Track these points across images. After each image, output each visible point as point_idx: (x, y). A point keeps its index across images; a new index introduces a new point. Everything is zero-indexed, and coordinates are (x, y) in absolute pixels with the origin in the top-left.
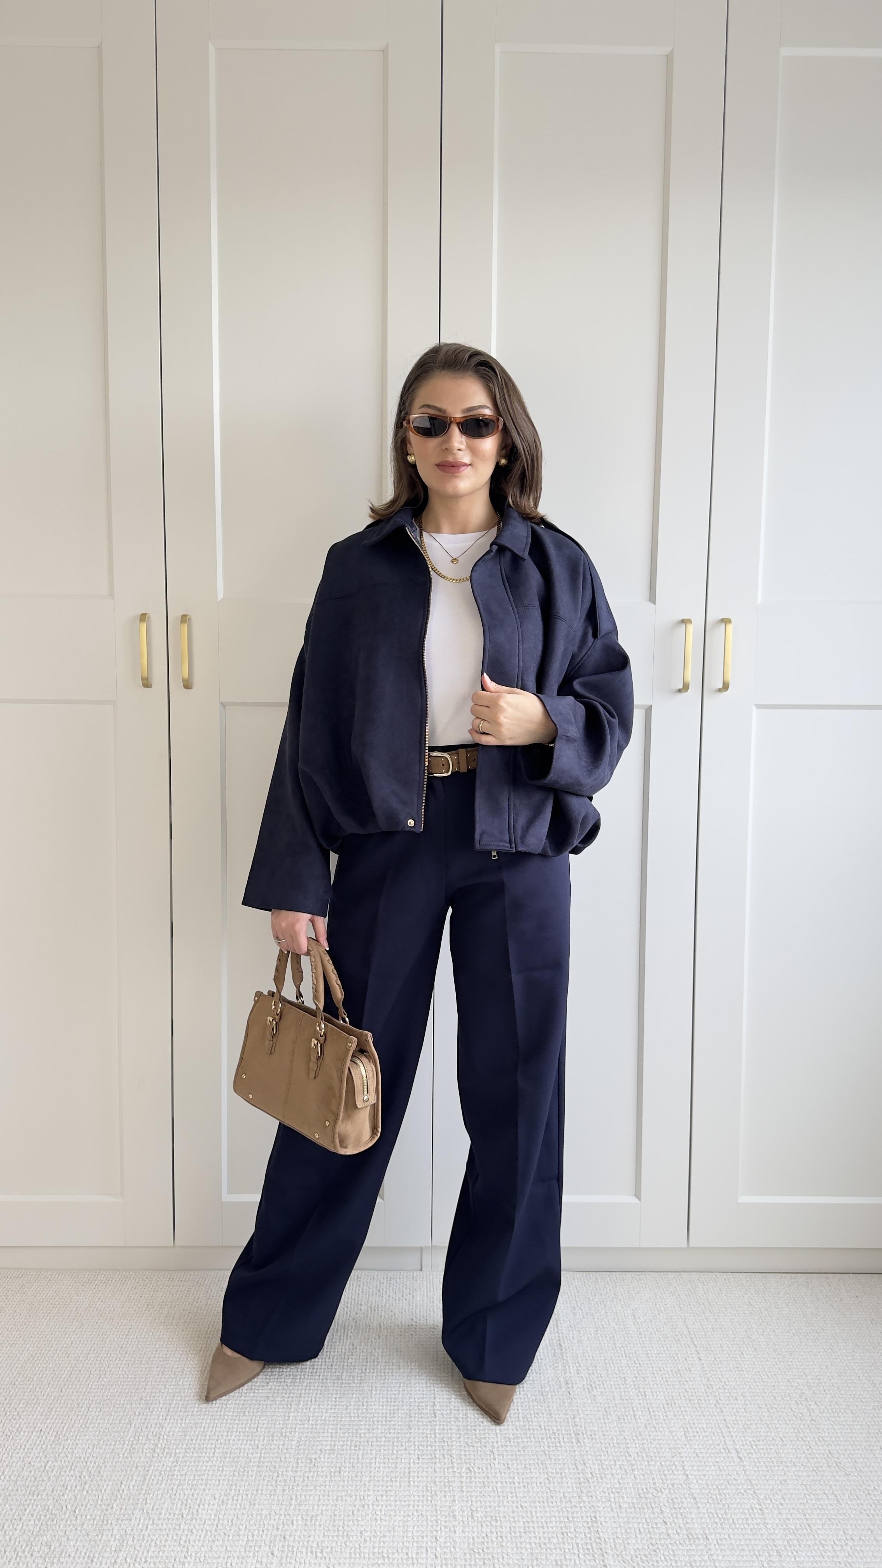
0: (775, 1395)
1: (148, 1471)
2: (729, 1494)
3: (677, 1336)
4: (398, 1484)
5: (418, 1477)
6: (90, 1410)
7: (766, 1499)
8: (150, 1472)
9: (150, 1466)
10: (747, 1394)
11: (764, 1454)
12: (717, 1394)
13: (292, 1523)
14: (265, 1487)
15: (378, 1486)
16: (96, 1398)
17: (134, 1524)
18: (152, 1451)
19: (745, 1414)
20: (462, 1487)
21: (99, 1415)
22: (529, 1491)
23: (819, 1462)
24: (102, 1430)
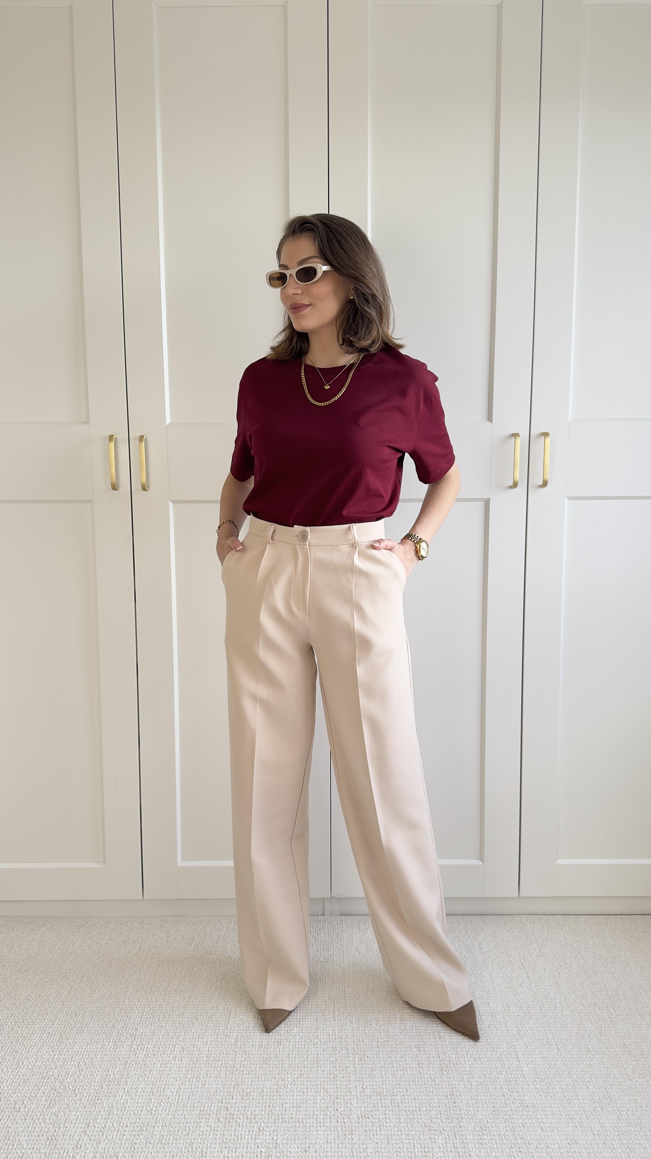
0: (584, 1003)
1: (127, 1062)
2: (550, 1076)
3: (511, 961)
4: (309, 1069)
5: (324, 1064)
6: (85, 1017)
7: (577, 1079)
8: (129, 1062)
9: (128, 1058)
10: (563, 1003)
11: (576, 1046)
12: (541, 1003)
13: (233, 1098)
14: (212, 1072)
15: (295, 1071)
16: (89, 1009)
17: (118, 1099)
18: (130, 1047)
19: (562, 1017)
20: (356, 1071)
21: (91, 1022)
22: (404, 1074)
23: (616, 1052)
24: (93, 1032)
